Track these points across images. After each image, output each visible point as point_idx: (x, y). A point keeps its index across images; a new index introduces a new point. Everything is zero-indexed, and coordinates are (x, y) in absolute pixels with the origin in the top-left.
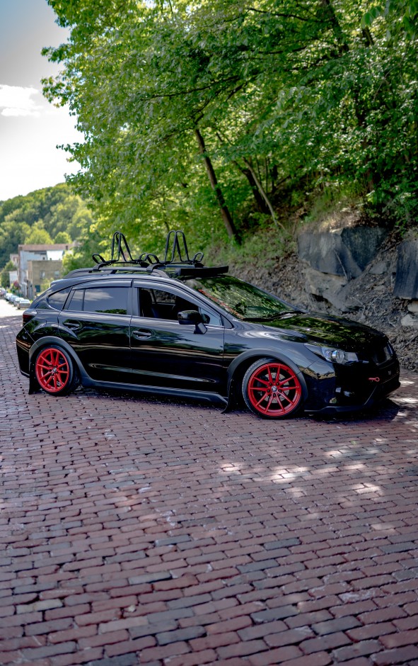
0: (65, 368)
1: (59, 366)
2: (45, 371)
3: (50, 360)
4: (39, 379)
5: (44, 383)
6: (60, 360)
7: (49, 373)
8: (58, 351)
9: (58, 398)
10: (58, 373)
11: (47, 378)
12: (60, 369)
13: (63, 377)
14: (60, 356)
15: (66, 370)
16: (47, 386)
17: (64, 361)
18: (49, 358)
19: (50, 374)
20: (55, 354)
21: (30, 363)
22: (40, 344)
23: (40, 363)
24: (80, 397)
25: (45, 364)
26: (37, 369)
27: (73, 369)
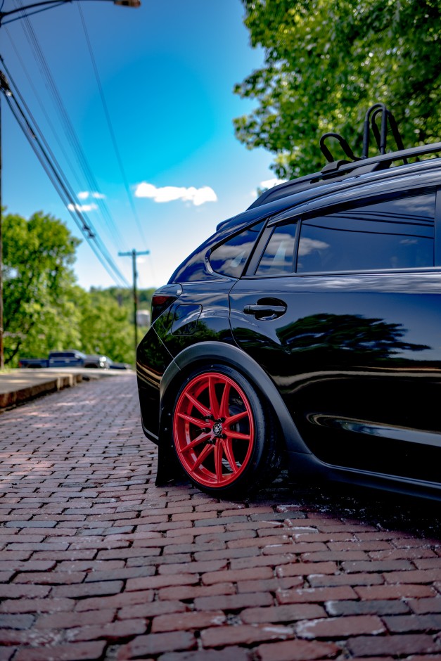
0: (244, 422)
1: (229, 419)
2: (195, 431)
3: (207, 405)
4: (179, 450)
5: (190, 460)
6: (231, 403)
7: (203, 436)
8: (228, 380)
9: (222, 505)
10: (225, 437)
11: (198, 448)
12: (232, 427)
13: (239, 448)
14: (233, 393)
15: (245, 430)
16: (197, 471)
17: (243, 408)
18: (204, 399)
19: (206, 440)
20: (219, 387)
21: (161, 409)
22: (184, 363)
23: (183, 411)
24: (282, 508)
25: (196, 413)
26: (176, 425)
27: (266, 428)
